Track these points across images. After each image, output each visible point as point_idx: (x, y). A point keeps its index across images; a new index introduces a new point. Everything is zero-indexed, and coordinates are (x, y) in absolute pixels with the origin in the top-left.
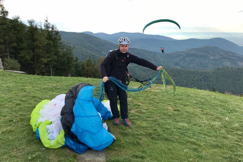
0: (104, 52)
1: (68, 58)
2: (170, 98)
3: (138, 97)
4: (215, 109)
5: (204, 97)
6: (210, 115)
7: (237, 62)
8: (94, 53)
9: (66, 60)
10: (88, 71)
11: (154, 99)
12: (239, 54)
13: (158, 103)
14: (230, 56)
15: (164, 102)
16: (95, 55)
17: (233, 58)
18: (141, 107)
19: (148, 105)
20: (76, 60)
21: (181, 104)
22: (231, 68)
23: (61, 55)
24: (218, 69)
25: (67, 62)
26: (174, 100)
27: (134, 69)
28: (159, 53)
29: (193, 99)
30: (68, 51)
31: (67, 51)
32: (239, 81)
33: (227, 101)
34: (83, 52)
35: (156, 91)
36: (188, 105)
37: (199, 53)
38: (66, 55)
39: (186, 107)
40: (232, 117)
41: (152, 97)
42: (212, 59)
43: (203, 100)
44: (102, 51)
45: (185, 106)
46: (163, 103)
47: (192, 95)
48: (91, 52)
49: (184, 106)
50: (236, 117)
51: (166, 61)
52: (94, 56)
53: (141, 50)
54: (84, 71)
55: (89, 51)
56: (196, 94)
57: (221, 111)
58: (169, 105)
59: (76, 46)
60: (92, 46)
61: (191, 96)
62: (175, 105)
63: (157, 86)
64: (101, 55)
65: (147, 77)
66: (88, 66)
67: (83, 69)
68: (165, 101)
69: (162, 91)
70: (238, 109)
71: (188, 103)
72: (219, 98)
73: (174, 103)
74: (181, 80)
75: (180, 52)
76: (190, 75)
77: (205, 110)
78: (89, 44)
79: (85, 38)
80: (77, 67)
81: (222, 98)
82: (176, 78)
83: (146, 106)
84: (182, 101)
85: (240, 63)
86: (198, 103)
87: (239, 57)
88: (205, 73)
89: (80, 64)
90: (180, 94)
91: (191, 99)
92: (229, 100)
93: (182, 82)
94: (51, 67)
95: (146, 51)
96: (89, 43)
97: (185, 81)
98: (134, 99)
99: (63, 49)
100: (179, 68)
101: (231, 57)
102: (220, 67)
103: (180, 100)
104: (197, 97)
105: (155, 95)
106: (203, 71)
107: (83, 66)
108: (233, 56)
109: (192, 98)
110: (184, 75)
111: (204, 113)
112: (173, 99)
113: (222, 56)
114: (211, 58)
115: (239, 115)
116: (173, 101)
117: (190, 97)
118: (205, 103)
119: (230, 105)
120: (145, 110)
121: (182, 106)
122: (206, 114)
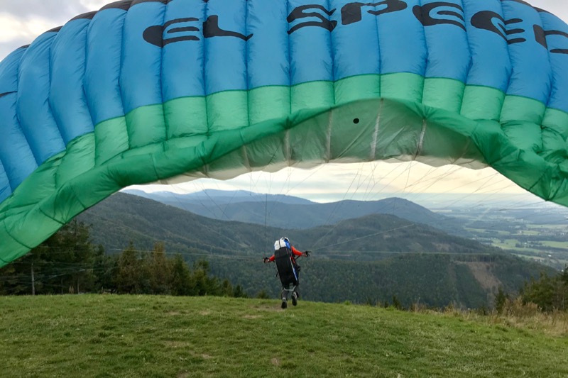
0: (170, 233)
1: (77, 248)
2: (281, 332)
3: (206, 337)
4: (378, 353)
5: (359, 323)
6: (365, 371)
7: (433, 243)
8: (146, 235)
9: (72, 252)
10: (127, 275)
11: (241, 340)
12: (434, 228)
13: (248, 350)
14: (419, 231)
15: (265, 345)
16: (149, 239)
17: (425, 235)
18: (203, 365)
19: (223, 358)
20: (100, 253)
21: (303, 347)
22: (423, 255)
23: (61, 242)
24: (401, 258)
25: (74, 258)
26: (288, 339)
27: (236, 265)
28: (285, 230)
29: (333, 332)
30: (79, 233)
31: (75, 234)
32: (440, 279)
33: (407, 330)
34: (122, 233)
35: (254, 317)
36: (318, 349)
37: (363, 228)
38: (71, 242)
39: (312, 355)
40: (411, 369)
41: (239, 334)
42: (387, 239)
43: (353, 333)
44: (165, 230)
45: (311, 351)
46: (261, 349)
47: (333, 322)
48: (141, 234)
49: (309, 351)
50: (420, 368)
51: (299, 245)
52: (146, 240)
53: (250, 224)
54: (118, 275)
55: (136, 231)
56: (341, 319)
57: (391, 357)
58: (275, 351)
59: (106, 220)
60: (142, 219)
61: (330, 324)
62: (288, 351)
63: (263, 303)
64: (164, 239)
65: (264, 281)
66: (126, 264)
67: (116, 271)
68: (267, 342)
69: (266, 318)
70: (427, 348)
71: (319, 344)
72: (390, 322)
73: (287, 347)
74: (332, 284)
75: (325, 226)
76: (348, 271)
77: (356, 356)
78: (137, 216)
79: (126, 202)
80: (99, 267)
81: (397, 323)
82: (322, 279)
83: (218, 361)
84: (306, 338)
85: (437, 245)
86: (343, 341)
87: (434, 234)
88: (376, 267)
89: (109, 261)
90: (306, 320)
91: (330, 330)
92: (409, 328)
93: (333, 287)
94: (33, 273)
95: (260, 226)
96: (135, 214)
97: (339, 286)
98: (194, 343)
99: (67, 230)
100: (327, 258)
101: (421, 234)
102: (404, 253)
103: (302, 336)
104: (342, 325)
105: (248, 329)
106: (372, 262)
107: (116, 265)
108: (424, 232)
109: (330, 328)
110: (336, 273)
111: (350, 368)
112: (288, 336)
113: (404, 232)
114: (386, 236)
115: (427, 363)
116: (286, 341)
117: (327, 327)
118: (359, 339)
119: (411, 338)
120: (211, 372)
121: (303, 354)
122: (356, 369)
